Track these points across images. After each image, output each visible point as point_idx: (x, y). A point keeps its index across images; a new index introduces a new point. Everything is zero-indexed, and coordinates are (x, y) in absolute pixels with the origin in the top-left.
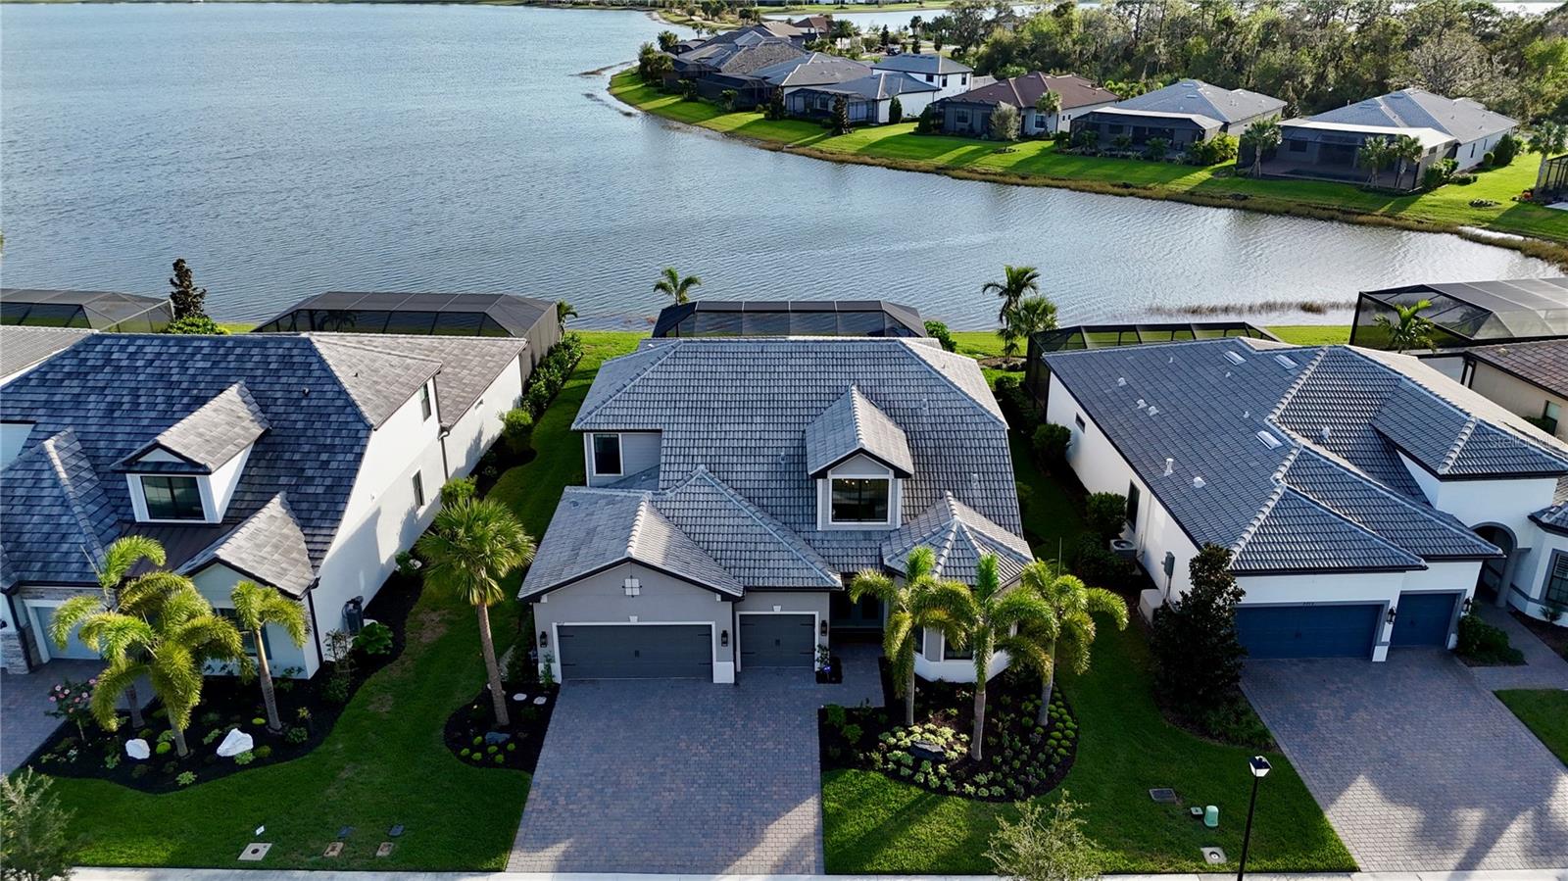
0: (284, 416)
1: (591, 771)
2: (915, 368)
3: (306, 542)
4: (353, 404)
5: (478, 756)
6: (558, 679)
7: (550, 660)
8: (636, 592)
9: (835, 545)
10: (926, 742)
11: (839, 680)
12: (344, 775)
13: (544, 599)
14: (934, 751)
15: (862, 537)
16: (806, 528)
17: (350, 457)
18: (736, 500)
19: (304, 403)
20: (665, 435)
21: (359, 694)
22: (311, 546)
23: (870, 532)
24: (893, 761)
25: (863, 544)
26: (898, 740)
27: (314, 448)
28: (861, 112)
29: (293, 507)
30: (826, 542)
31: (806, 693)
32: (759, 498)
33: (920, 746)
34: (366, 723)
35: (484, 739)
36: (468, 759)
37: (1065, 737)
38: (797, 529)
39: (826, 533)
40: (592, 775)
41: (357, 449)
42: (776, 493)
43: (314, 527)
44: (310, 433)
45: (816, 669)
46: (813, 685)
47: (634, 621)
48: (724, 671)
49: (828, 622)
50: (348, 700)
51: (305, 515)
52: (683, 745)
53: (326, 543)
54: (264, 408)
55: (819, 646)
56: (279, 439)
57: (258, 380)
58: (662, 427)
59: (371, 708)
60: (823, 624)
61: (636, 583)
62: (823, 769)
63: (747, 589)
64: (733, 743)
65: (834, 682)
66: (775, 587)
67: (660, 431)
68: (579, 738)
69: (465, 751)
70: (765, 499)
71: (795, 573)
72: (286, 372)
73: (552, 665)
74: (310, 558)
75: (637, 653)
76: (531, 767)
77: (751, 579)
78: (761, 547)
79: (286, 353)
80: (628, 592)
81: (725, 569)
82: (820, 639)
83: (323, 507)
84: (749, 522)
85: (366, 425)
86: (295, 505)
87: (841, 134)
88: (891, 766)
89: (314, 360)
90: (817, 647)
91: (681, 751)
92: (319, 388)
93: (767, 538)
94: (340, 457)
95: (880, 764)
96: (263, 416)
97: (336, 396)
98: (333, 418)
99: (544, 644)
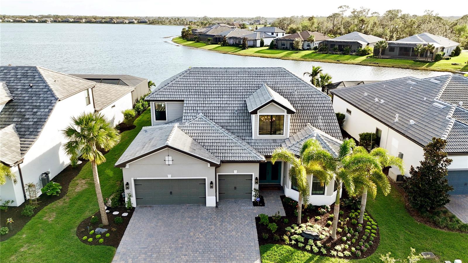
0: (20, 95)
1: (146, 246)
2: (290, 78)
3: (21, 144)
4: (50, 90)
5: (91, 240)
6: (134, 205)
7: (130, 196)
8: (171, 163)
9: (260, 144)
10: (309, 230)
11: (263, 205)
12: (22, 250)
13: (128, 166)
14: (314, 235)
15: (272, 142)
16: (247, 138)
17: (47, 110)
18: (216, 126)
19: (30, 90)
20: (185, 102)
21: (40, 213)
22: (22, 146)
23: (275, 140)
24: (294, 240)
25: (273, 144)
26: (295, 230)
27: (31, 107)
28: (251, 43)
29: (18, 130)
30: (256, 144)
31: (249, 210)
32: (226, 126)
33: (306, 232)
34: (40, 225)
35: (95, 231)
36: (85, 241)
37: (373, 229)
38: (243, 139)
39: (256, 140)
40: (146, 248)
41: (50, 107)
42: (234, 125)
43: (26, 138)
44: (30, 101)
45: (253, 200)
46: (252, 207)
47: (169, 177)
48: (211, 200)
49: (258, 178)
50: (33, 216)
51: (22, 133)
52: (192, 234)
53: (30, 144)
54: (11, 92)
55: (255, 189)
56: (16, 104)
57: (12, 81)
58: (184, 99)
59: (44, 219)
60: (256, 179)
61: (170, 158)
62: (260, 244)
63: (222, 162)
64: (216, 233)
65: (261, 206)
66: (235, 161)
67: (183, 101)
68: (142, 231)
69: (85, 238)
70: (229, 127)
71: (244, 155)
72: (24, 79)
73: (131, 198)
74: (21, 150)
75: (171, 193)
76: (116, 245)
77: (224, 157)
78: (228, 145)
79: (25, 72)
80: (167, 163)
81: (212, 153)
82: (255, 186)
83: (32, 130)
84: (222, 135)
85: (55, 98)
86: (19, 130)
87: (245, 49)
88: (293, 242)
89: (37, 74)
90: (253, 189)
91: (191, 237)
92: (37, 84)
93: (230, 141)
94: (42, 110)
95: (288, 241)
96: (11, 95)
97: (44, 87)
98: (41, 95)
99: (128, 188)
